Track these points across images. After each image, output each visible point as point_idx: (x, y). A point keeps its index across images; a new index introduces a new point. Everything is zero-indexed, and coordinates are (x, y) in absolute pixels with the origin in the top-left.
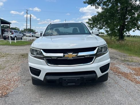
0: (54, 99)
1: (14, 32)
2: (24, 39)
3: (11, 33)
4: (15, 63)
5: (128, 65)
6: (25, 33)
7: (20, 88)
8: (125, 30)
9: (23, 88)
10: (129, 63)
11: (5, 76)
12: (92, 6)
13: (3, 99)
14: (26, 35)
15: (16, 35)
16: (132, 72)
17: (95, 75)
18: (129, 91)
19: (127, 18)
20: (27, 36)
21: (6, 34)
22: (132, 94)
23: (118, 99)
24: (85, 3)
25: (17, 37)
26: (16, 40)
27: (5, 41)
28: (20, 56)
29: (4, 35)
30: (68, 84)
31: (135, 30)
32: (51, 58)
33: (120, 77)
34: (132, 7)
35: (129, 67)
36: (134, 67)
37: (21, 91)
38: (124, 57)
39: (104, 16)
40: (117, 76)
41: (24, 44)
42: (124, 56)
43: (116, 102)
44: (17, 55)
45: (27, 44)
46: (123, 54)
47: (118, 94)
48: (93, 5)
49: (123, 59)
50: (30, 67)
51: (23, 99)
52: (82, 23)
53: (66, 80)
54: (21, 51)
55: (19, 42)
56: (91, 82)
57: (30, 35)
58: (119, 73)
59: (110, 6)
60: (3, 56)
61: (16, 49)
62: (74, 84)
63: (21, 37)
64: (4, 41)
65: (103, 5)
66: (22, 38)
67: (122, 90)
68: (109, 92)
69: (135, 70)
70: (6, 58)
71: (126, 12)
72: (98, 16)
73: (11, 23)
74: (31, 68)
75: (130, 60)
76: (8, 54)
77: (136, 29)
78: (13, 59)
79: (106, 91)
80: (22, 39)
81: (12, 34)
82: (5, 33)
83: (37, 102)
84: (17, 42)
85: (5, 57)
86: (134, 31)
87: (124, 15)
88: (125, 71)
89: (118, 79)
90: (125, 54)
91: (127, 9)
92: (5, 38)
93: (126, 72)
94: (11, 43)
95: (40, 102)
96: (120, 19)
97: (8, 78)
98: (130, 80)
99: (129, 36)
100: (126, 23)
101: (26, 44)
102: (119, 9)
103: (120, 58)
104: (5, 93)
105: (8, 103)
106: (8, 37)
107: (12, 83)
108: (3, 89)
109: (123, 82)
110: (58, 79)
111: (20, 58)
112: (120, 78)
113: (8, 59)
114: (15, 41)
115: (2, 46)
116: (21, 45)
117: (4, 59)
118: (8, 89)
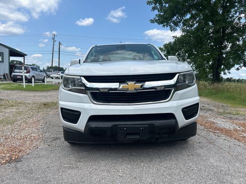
0: (103, 163)
1: (31, 70)
2: (47, 82)
3: (26, 71)
4: (32, 116)
5: (231, 118)
6: (48, 73)
7: (42, 149)
8: (222, 66)
9: (47, 150)
10: (232, 116)
11: (16, 133)
12: (164, 26)
13: (13, 164)
14: (51, 76)
15: (35, 75)
16: (239, 129)
17: (174, 120)
18: (235, 154)
19: (226, 47)
20: (53, 78)
21: (17, 73)
22: (240, 158)
23: (215, 165)
24: (152, 21)
25: (36, 77)
26: (35, 82)
27: (16, 85)
28: (40, 106)
29: (13, 74)
30: (127, 137)
31: (240, 68)
32: (98, 90)
33: (217, 134)
34: (233, 28)
35: (233, 122)
36: (242, 122)
37: (44, 153)
38: (223, 108)
39: (185, 42)
40: (211, 134)
41: (47, 89)
42: (223, 106)
43: (213, 169)
44: (35, 104)
45: (53, 89)
46: (221, 104)
47: (215, 158)
48: (167, 25)
49: (221, 110)
50: (62, 109)
51: (47, 164)
52: (149, 44)
53: (123, 129)
54: (43, 99)
55: (38, 85)
56: (166, 136)
57: (58, 76)
58: (216, 129)
59: (195, 26)
60: (12, 106)
61: (34, 96)
62: (138, 137)
63: (42, 78)
64: (13, 84)
65: (184, 24)
66: (44, 79)
67: (222, 152)
68: (199, 155)
69: (243, 125)
70: (17, 109)
71: (223, 36)
72: (175, 43)
73: (26, 55)
74: (64, 110)
75: (234, 112)
76: (20, 103)
77: (242, 65)
78: (29, 110)
79: (193, 153)
80: (44, 82)
81: (27, 73)
82: (16, 70)
83: (72, 168)
84: (35, 85)
85: (14, 107)
86: (238, 69)
87: (220, 41)
88: (225, 127)
89: (214, 137)
90: (225, 105)
91: (224, 31)
92: (15, 79)
93: (227, 128)
94: (24, 87)
95: (77, 167)
96: (212, 48)
97: (21, 136)
98: (235, 139)
99: (229, 80)
100: (224, 56)
101: (51, 88)
102: (211, 31)
103: (216, 110)
104: (16, 157)
105: (21, 170)
106: (20, 77)
107: (28, 142)
108: (12, 151)
109: (222, 141)
110: (111, 126)
111: (40, 108)
112: (218, 136)
113: (21, 110)
114: (33, 84)
115: (9, 91)
116: (43, 91)
117: (14, 110)
118: (20, 151)
